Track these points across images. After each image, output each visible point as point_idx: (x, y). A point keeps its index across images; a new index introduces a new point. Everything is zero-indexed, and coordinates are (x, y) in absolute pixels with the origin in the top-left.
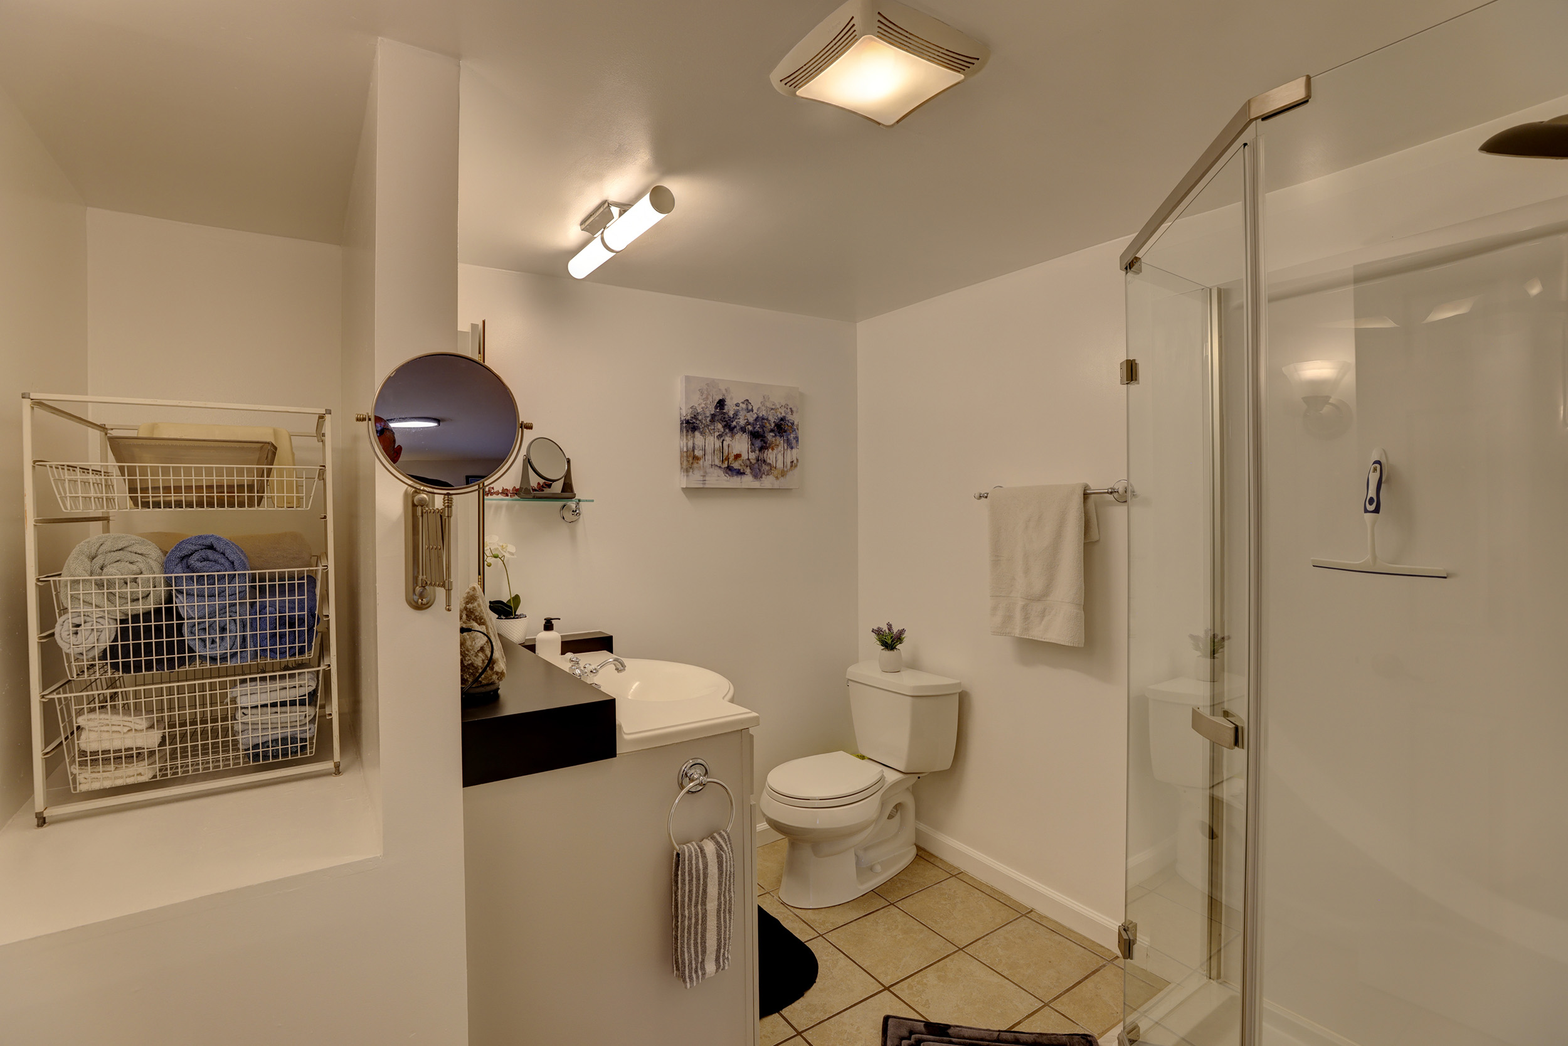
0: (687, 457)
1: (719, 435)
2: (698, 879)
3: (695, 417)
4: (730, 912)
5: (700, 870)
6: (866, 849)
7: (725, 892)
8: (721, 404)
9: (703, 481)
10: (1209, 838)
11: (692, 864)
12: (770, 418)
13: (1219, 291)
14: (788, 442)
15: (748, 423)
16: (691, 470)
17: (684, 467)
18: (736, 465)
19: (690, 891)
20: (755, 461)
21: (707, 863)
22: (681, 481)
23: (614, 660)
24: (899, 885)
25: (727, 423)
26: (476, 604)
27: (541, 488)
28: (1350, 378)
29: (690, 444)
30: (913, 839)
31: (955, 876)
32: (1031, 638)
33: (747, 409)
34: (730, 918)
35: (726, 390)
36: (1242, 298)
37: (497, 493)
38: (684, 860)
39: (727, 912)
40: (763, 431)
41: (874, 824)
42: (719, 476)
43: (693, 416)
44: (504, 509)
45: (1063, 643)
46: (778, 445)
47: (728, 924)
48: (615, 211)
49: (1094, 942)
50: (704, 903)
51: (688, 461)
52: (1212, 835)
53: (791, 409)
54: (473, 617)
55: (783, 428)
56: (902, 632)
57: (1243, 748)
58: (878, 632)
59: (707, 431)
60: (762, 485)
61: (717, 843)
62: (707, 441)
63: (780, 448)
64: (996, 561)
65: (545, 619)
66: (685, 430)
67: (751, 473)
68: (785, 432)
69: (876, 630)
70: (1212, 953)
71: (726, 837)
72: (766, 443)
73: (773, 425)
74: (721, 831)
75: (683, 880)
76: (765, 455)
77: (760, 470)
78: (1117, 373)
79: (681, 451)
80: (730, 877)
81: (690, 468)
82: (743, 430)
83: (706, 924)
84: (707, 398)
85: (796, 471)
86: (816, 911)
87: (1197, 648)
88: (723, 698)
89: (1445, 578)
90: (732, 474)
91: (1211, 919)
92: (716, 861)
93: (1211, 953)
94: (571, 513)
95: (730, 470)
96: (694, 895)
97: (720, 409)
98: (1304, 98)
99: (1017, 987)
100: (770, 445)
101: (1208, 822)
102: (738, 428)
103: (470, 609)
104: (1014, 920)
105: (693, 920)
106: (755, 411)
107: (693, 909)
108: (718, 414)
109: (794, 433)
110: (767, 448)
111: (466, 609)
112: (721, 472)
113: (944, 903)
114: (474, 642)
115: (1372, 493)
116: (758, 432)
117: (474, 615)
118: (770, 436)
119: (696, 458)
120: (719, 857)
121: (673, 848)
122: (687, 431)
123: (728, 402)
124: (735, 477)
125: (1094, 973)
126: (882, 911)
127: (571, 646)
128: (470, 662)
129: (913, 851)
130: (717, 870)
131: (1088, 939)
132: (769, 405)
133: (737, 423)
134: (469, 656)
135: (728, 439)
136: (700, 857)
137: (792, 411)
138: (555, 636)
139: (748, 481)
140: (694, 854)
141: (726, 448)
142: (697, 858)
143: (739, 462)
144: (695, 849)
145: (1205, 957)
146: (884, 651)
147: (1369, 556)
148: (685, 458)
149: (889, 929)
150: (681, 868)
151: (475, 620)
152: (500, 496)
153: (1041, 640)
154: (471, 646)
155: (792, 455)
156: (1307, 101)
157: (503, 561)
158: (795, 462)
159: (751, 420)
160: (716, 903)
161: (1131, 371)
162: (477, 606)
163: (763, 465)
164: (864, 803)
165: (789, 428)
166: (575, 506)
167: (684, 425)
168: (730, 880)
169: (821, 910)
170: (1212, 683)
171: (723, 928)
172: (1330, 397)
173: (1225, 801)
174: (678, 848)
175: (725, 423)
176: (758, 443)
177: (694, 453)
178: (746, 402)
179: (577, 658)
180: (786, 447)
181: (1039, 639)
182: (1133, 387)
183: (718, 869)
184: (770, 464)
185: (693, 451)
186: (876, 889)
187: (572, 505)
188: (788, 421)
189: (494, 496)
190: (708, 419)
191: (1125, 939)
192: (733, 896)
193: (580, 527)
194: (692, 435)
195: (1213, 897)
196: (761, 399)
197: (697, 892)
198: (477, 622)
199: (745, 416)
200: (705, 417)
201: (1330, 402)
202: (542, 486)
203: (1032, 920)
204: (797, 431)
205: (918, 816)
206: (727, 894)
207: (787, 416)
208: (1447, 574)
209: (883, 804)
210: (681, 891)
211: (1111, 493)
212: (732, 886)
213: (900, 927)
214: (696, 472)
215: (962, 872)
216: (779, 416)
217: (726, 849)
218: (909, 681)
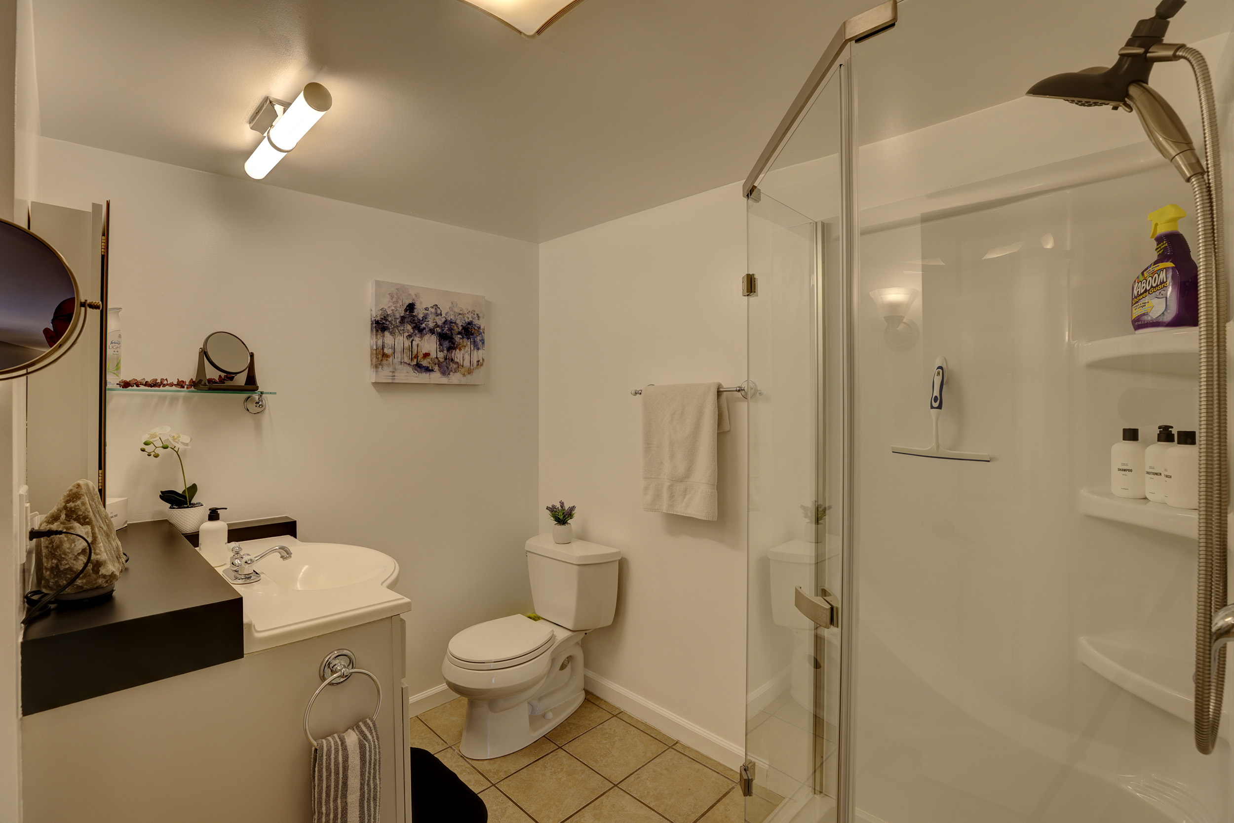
0: (376, 354)
1: (409, 335)
2: (337, 773)
3: (385, 318)
4: (375, 800)
5: (339, 764)
6: (540, 699)
7: (369, 781)
8: (411, 307)
9: (393, 376)
10: (814, 668)
11: (330, 759)
12: (458, 322)
13: (823, 225)
14: (475, 344)
15: (437, 326)
16: (381, 367)
17: (374, 364)
18: (425, 363)
19: (328, 787)
20: (443, 360)
21: (347, 755)
22: (370, 376)
23: (279, 548)
24: (568, 729)
25: (417, 325)
26: (79, 502)
27: (222, 380)
28: (918, 303)
29: (380, 342)
30: (582, 686)
31: (615, 716)
32: (675, 513)
33: (436, 313)
34: (375, 805)
35: (416, 295)
36: (839, 232)
37: (171, 385)
38: (322, 756)
39: (372, 799)
40: (451, 333)
41: (546, 677)
42: (408, 372)
43: (383, 317)
44: (180, 403)
45: (700, 518)
46: (465, 346)
47: (372, 813)
48: (278, 108)
49: (725, 767)
50: (344, 796)
51: (378, 358)
52: (817, 665)
53: (477, 314)
54: (75, 516)
55: (470, 331)
56: (572, 509)
57: (837, 627)
58: (552, 510)
59: (397, 331)
60: (450, 381)
61: (362, 732)
62: (396, 340)
63: (467, 349)
64: (648, 448)
65: (210, 510)
66: (374, 330)
67: (439, 370)
68: (472, 334)
69: (550, 508)
70: (817, 767)
71: (371, 725)
72: (454, 344)
73: (461, 328)
74: (367, 720)
75: (321, 776)
76: (453, 354)
77: (448, 368)
78: (739, 286)
79: (372, 349)
80: (375, 765)
81: (380, 364)
82: (432, 331)
83: (346, 817)
84: (397, 302)
85: (482, 370)
86: (493, 761)
87: (806, 516)
88: (382, 584)
89: (989, 461)
90: (421, 371)
91: (815, 735)
92: (358, 751)
93: (815, 767)
94: (255, 405)
95: (419, 367)
96: (332, 790)
97: (410, 312)
98: (890, 21)
99: (661, 817)
100: (458, 345)
101: (813, 655)
102: (427, 329)
103: (71, 508)
104: (663, 752)
105: (332, 816)
106: (444, 315)
107: (332, 803)
108: (408, 316)
109: (480, 336)
110: (455, 349)
111: (65, 508)
112: (410, 369)
113: (605, 742)
114: (73, 545)
115: (936, 393)
116: (446, 334)
117: (76, 514)
118: (458, 338)
119: (385, 356)
120: (362, 747)
121: (311, 745)
122: (377, 331)
123: (418, 306)
124: (424, 374)
125: (724, 796)
126: (550, 756)
127: (237, 534)
128: (67, 566)
129: (582, 696)
130: (359, 761)
131: (721, 765)
132: (456, 310)
133: (426, 325)
134: (67, 560)
135: (417, 340)
136: (340, 750)
137: (478, 317)
138: (221, 526)
139: (436, 377)
140: (333, 748)
141: (415, 347)
142: (337, 751)
143: (428, 360)
144: (336, 742)
145: (811, 771)
146: (557, 526)
147: (934, 445)
148: (374, 355)
149: (555, 773)
150: (318, 764)
151: (77, 520)
152: (174, 388)
153: (683, 515)
154: (69, 549)
155: (478, 356)
156: (893, 25)
157: (177, 452)
158: (481, 361)
159: (440, 323)
160: (358, 794)
161: (751, 285)
162: (80, 505)
163: (451, 363)
164: (534, 662)
165: (476, 331)
166: (258, 397)
167: (374, 325)
168: (374, 769)
169: (496, 760)
170: (816, 544)
171: (366, 817)
172: (904, 317)
173: (826, 638)
174: (315, 743)
175: (414, 325)
176: (446, 344)
177: (383, 352)
178: (435, 307)
179: (239, 548)
180: (472, 348)
181: (681, 514)
182: (753, 299)
183: (361, 759)
184: (458, 362)
185: (383, 349)
186: (548, 735)
187: (256, 397)
188: (475, 325)
189: (167, 388)
190: (398, 321)
191: (745, 779)
192: (378, 783)
193: (266, 418)
194: (382, 334)
195: (817, 715)
196: (450, 305)
197: (336, 786)
198: (79, 523)
199: (434, 319)
200: (395, 318)
201: (904, 321)
202: (224, 379)
203: (677, 751)
204: (483, 334)
205: (587, 664)
206: (372, 782)
207: (474, 320)
208: (990, 459)
209: (553, 660)
210: (318, 788)
211: (739, 391)
212: (378, 773)
213: (565, 769)
214: (385, 368)
215: (622, 712)
216: (467, 320)
217: (370, 737)
218: (579, 551)
